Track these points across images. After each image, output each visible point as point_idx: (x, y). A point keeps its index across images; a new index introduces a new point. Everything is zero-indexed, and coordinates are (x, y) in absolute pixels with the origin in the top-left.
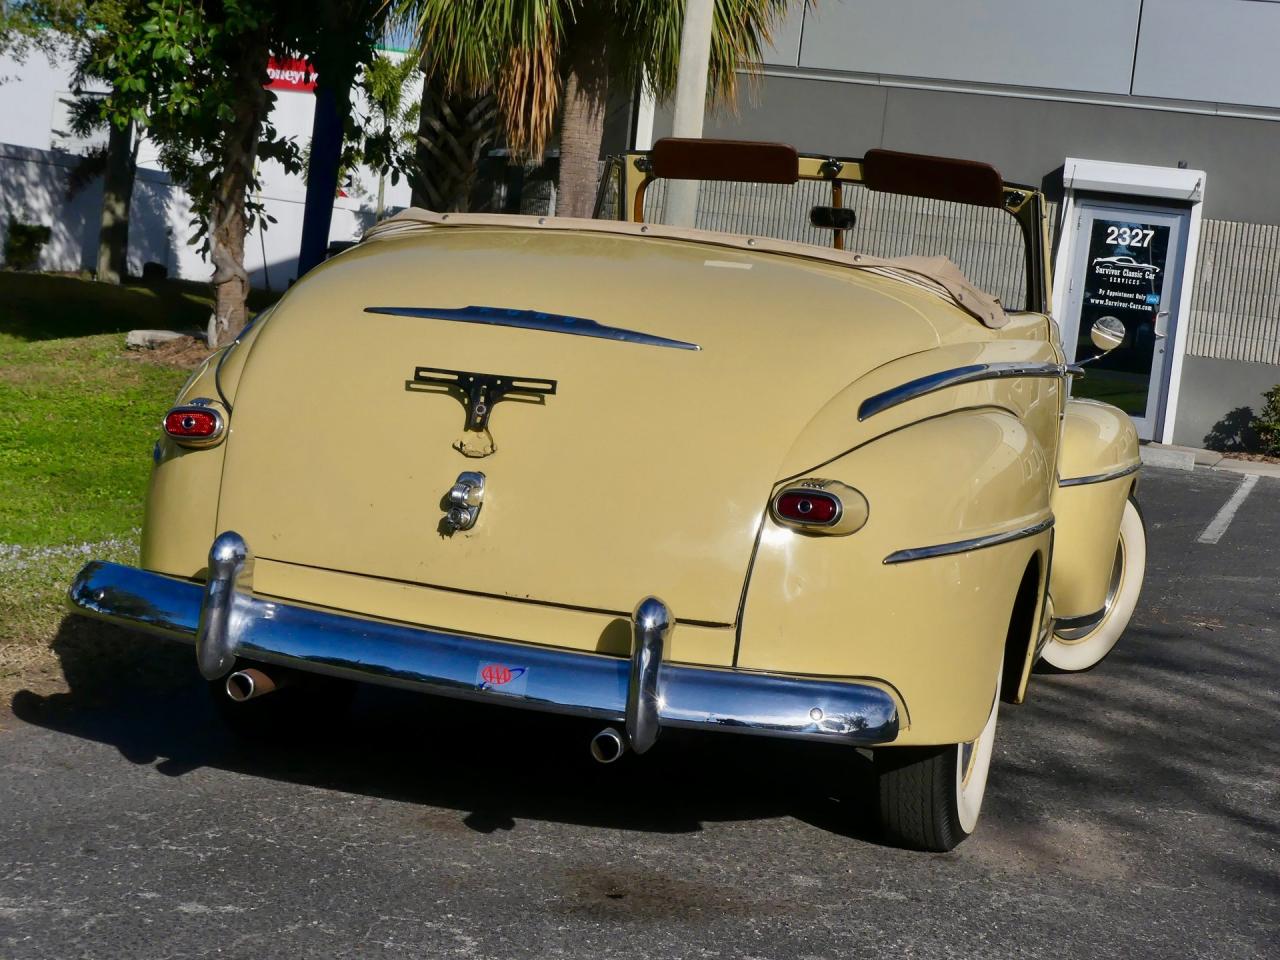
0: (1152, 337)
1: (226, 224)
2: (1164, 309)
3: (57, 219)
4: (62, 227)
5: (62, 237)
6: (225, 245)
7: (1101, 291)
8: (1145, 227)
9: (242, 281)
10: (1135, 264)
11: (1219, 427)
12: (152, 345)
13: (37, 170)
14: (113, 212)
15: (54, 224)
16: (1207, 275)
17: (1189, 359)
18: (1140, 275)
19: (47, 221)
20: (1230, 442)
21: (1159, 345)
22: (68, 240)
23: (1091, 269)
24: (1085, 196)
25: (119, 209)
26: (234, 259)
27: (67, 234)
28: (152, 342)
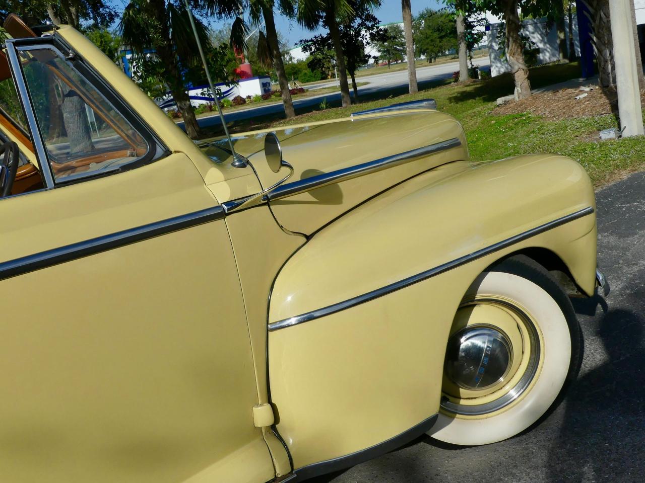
3: (545, 43)
4: (548, 46)
5: (549, 50)
9: (523, 70)
12: (506, 103)
13: (532, 27)
14: (559, 38)
15: (544, 45)
19: (541, 46)
22: (551, 50)
25: (562, 36)
26: (518, 61)
27: (551, 48)
28: (505, 101)
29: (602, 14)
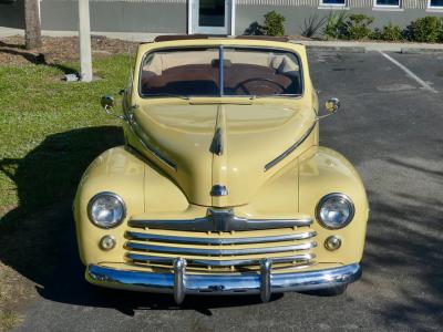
21: (227, 2)
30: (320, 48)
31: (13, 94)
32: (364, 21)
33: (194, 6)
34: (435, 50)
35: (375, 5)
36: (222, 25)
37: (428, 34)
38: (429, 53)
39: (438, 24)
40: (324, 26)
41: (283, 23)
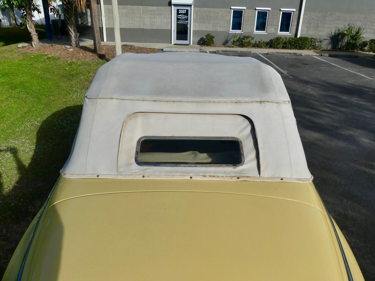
0: (187, 28)
1: (30, 24)
2: (189, 23)
6: (31, 29)
7: (179, 21)
8: (184, 10)
9: (36, 35)
10: (184, 16)
11: (199, 41)
12: (23, 47)
16: (195, 17)
17: (193, 31)
18: (185, 18)
20: (201, 43)
21: (189, 29)
23: (177, 17)
24: (175, 5)
29: (72, 19)
30: (231, 51)
31: (82, 77)
32: (250, 39)
33: (174, 31)
34: (283, 53)
35: (255, 31)
36: (187, 40)
37: (278, 44)
38: (281, 54)
39: (283, 40)
40: (232, 40)
41: (214, 39)
